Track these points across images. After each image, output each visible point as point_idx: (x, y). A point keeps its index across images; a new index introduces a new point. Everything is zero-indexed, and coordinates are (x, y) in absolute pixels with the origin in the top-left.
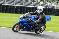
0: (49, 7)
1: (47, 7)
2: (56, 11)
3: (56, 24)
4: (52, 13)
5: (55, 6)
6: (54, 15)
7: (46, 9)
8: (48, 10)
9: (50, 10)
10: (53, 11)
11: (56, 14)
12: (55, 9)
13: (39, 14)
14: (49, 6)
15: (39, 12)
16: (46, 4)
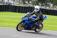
0: (6, 4)
1: (4, 3)
2: (13, 8)
3: (13, 20)
4: (9, 10)
5: (12, 2)
6: (11, 11)
7: (3, 5)
8: (5, 6)
9: (7, 7)
10: (10, 8)
11: (13, 11)
12: (12, 6)
13: (37, 13)
14: (6, 2)
15: (36, 11)
16: (3, 1)
